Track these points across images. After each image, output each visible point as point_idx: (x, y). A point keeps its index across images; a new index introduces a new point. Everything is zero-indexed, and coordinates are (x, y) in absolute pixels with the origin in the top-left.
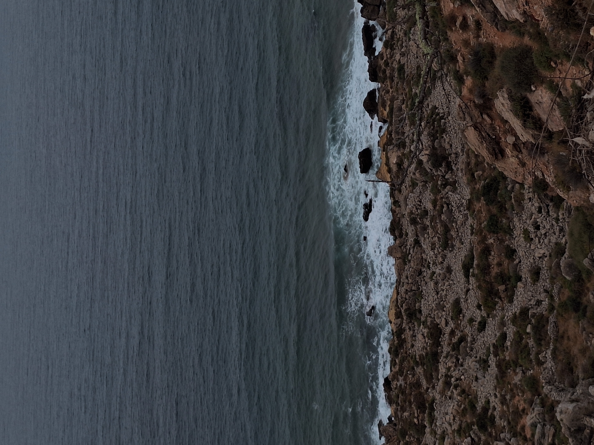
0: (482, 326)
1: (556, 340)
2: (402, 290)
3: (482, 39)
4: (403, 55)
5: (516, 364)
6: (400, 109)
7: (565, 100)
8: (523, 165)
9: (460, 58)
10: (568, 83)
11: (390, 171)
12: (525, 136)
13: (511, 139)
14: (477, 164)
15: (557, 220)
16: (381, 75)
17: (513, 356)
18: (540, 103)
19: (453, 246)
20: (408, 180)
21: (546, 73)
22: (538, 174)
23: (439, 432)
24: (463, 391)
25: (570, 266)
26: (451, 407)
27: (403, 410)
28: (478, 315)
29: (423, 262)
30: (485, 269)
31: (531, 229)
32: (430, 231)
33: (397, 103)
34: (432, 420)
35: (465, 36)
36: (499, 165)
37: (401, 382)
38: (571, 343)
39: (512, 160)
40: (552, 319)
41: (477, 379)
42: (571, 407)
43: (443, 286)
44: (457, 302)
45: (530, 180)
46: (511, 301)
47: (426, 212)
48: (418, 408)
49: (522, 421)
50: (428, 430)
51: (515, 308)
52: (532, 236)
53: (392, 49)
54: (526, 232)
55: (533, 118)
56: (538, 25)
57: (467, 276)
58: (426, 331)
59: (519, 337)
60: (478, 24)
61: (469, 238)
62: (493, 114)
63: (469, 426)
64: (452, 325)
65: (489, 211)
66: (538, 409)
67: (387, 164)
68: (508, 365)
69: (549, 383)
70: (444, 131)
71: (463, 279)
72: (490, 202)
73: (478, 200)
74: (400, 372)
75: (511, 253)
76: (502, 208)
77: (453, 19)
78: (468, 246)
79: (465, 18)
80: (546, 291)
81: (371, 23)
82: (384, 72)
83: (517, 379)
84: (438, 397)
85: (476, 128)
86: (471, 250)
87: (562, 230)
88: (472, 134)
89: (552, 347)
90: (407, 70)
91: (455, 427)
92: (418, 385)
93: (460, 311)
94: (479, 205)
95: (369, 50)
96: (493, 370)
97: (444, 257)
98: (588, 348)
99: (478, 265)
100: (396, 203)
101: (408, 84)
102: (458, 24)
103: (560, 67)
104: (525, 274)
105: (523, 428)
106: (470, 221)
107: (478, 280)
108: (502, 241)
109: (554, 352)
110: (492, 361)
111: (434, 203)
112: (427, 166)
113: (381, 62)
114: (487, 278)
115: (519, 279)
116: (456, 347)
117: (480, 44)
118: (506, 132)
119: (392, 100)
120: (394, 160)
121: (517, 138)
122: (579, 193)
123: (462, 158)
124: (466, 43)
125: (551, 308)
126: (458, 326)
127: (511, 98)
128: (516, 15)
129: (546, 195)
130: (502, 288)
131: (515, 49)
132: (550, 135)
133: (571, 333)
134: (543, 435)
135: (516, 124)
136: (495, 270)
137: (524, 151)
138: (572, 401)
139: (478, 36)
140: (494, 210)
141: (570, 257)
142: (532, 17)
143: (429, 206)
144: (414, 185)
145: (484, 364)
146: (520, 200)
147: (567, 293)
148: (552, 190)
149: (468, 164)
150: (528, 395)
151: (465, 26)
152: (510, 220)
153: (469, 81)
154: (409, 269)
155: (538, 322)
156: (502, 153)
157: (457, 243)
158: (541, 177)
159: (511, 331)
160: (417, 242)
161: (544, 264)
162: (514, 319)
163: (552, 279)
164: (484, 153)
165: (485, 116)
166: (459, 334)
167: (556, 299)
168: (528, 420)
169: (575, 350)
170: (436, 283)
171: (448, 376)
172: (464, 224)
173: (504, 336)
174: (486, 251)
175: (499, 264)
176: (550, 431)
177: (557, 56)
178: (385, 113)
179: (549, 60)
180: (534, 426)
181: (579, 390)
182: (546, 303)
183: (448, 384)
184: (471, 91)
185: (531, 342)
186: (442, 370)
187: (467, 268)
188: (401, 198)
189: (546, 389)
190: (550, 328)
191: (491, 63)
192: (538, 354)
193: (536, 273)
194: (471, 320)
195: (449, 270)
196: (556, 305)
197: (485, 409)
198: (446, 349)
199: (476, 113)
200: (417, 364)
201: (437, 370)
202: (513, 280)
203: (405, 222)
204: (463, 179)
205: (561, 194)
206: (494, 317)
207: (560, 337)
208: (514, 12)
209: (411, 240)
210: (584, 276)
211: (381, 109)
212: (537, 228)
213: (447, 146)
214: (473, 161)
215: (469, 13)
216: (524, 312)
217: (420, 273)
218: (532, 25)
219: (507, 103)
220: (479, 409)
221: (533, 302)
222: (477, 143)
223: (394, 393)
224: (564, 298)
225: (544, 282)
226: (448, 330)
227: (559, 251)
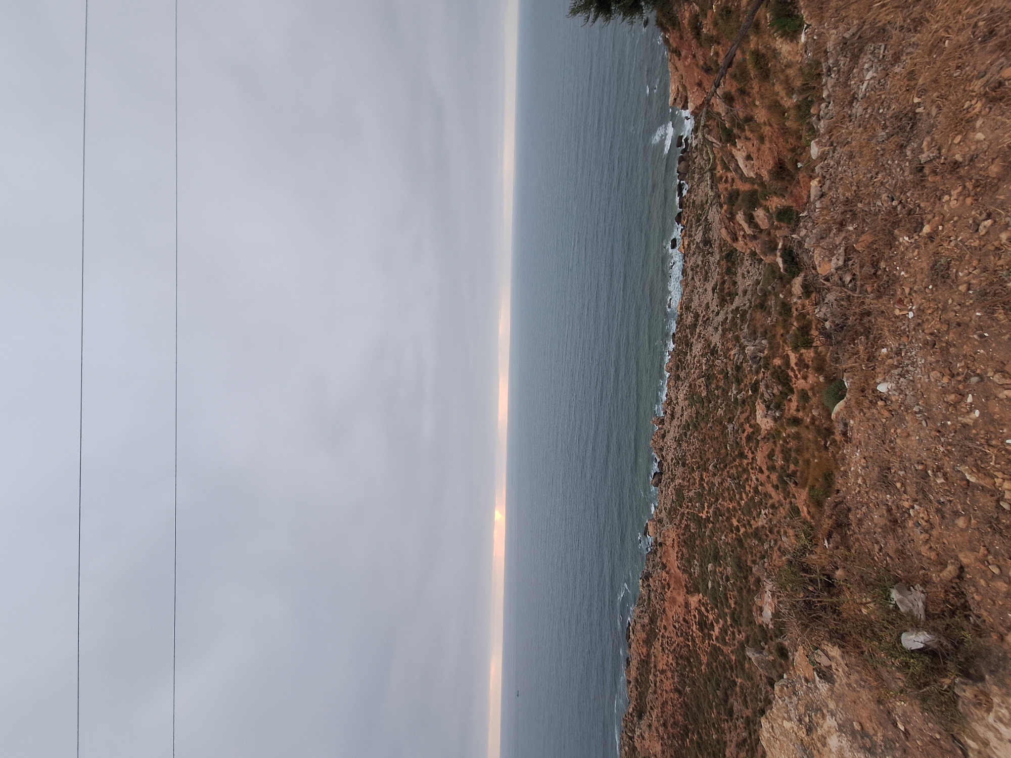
0: (718, 314)
1: (750, 321)
2: (684, 298)
3: (734, 187)
4: (695, 196)
5: (731, 330)
6: (691, 220)
7: (771, 214)
8: (746, 244)
9: (722, 196)
10: (774, 207)
11: (684, 248)
12: (749, 231)
13: (742, 233)
14: (724, 244)
15: (758, 269)
16: (684, 205)
17: (730, 327)
18: (758, 216)
19: (709, 280)
20: (691, 252)
21: (764, 203)
22: (753, 249)
23: (693, 355)
24: (706, 340)
25: (761, 289)
26: (700, 346)
27: (679, 346)
28: (716, 309)
29: (694, 287)
30: (722, 290)
31: (746, 273)
32: (699, 273)
33: (690, 218)
34: (691, 350)
35: (726, 186)
36: (735, 245)
37: (680, 335)
38: (757, 322)
39: (742, 242)
40: (750, 312)
41: (712, 335)
42: (752, 348)
43: (702, 297)
44: (708, 304)
45: (748, 251)
46: (732, 304)
47: (698, 265)
48: (686, 345)
49: (730, 353)
50: (689, 354)
51: (734, 307)
52: (746, 276)
53: (691, 193)
54: (743, 274)
55: (754, 223)
56: (762, 179)
57: (713, 293)
58: (692, 315)
59: (733, 319)
60: (733, 180)
61: (716, 277)
62: (735, 221)
63: (707, 354)
64: (704, 313)
65: (727, 265)
66: (737, 348)
67: (683, 245)
68: (727, 330)
69: (744, 338)
70: (710, 230)
71: (711, 294)
72: (728, 261)
73: (723, 260)
74: (680, 331)
75: (735, 283)
76: (733, 264)
77: (721, 178)
78: (716, 280)
79: (727, 177)
80: (749, 300)
81: (682, 182)
82: (686, 204)
83: (730, 336)
84: (694, 341)
85: (726, 228)
86: (717, 282)
87: (760, 273)
88: (724, 231)
89: (748, 323)
90: (696, 203)
91: (701, 354)
92: (687, 336)
93: (709, 307)
94: (723, 262)
95: (680, 194)
96: (720, 331)
97: (704, 285)
98: (764, 324)
99: (719, 289)
100: (685, 262)
101: (696, 209)
102: (723, 180)
103: (770, 199)
104: (740, 292)
105: (730, 355)
106: (718, 269)
107: (718, 295)
108: (731, 278)
109: (748, 325)
110: (720, 328)
111: (702, 262)
112: (701, 245)
113: (685, 200)
114: (723, 294)
115: (737, 295)
116: (705, 322)
117: (733, 189)
118: (740, 230)
119: (688, 217)
120: (686, 243)
121: (745, 232)
122: (771, 257)
123: (718, 242)
124: (726, 189)
125: (750, 307)
126: (707, 313)
127: (745, 214)
128: (752, 175)
129: (755, 258)
130: (728, 298)
131: (750, 191)
132: (761, 231)
133: (757, 318)
134: (738, 359)
135: (745, 226)
136: (726, 291)
137: (747, 238)
138: (753, 346)
139: (732, 186)
140: (729, 265)
141: (762, 285)
142: (760, 175)
143: (700, 263)
144: (694, 254)
145: (716, 329)
146: (742, 260)
147: (758, 301)
148: (759, 256)
149: (720, 244)
150: (734, 342)
151: (726, 181)
152: (736, 269)
153: (725, 207)
154: (688, 290)
155: (743, 313)
156: (737, 239)
157: (711, 279)
158: (754, 250)
159: (730, 316)
160: (693, 278)
161: (749, 289)
162: (732, 311)
163: (752, 295)
164: (729, 239)
165: (731, 223)
166: (707, 317)
167: (753, 304)
168: (732, 353)
169: (758, 325)
170: (699, 296)
171: (700, 334)
172: (715, 271)
173: (727, 318)
174: (724, 282)
175: (729, 288)
176: (742, 357)
177: (770, 194)
178: (685, 222)
179: (766, 195)
180: (735, 355)
181: (757, 341)
182: (748, 305)
183: (699, 336)
184: (726, 211)
185: (739, 321)
186: (698, 331)
187: (714, 290)
188: (688, 260)
189: (742, 340)
190: (748, 316)
191: (737, 198)
192: (741, 326)
193: (745, 292)
194: (713, 311)
195: (706, 290)
196: (752, 306)
197: (714, 347)
198: (700, 323)
199: (727, 221)
200: (687, 328)
201: (696, 331)
202: (734, 295)
203: (689, 270)
204: (716, 250)
205: (762, 258)
206: (723, 310)
207: (752, 319)
208: (752, 173)
209: (690, 277)
210: (767, 294)
211: (682, 220)
212: (749, 273)
213: (711, 237)
214: (722, 243)
215: (729, 175)
216: (737, 308)
217: (693, 291)
218: (760, 179)
219: (742, 216)
220: (712, 347)
221: (742, 305)
222: (726, 235)
223: (676, 339)
224: (757, 303)
225: (749, 296)
226: (702, 315)
227: (758, 282)
